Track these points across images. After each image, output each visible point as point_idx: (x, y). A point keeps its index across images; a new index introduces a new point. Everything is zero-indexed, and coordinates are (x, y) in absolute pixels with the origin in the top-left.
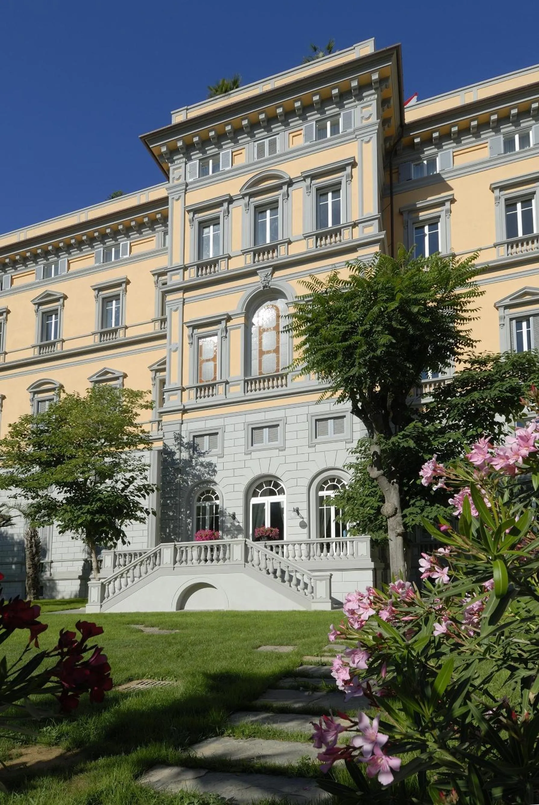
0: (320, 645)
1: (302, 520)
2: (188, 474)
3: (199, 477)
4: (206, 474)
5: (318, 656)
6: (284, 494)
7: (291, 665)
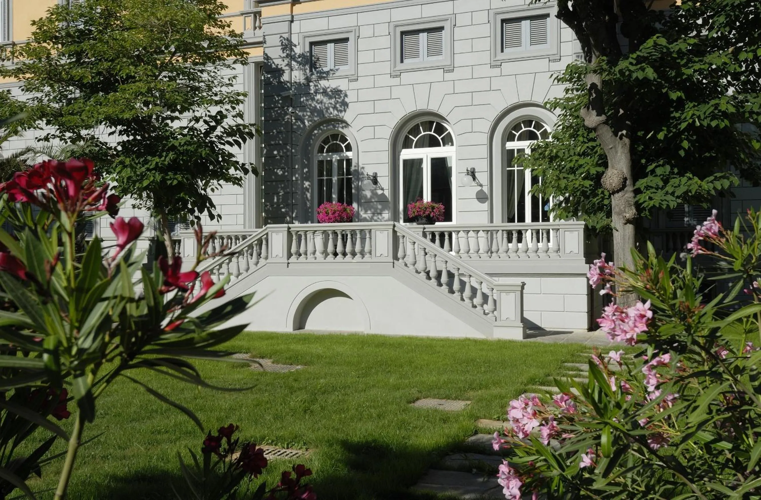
0: (503, 401)
1: (479, 188)
2: (303, 108)
3: (320, 112)
4: (331, 110)
5: (499, 420)
6: (452, 145)
7: (461, 434)
